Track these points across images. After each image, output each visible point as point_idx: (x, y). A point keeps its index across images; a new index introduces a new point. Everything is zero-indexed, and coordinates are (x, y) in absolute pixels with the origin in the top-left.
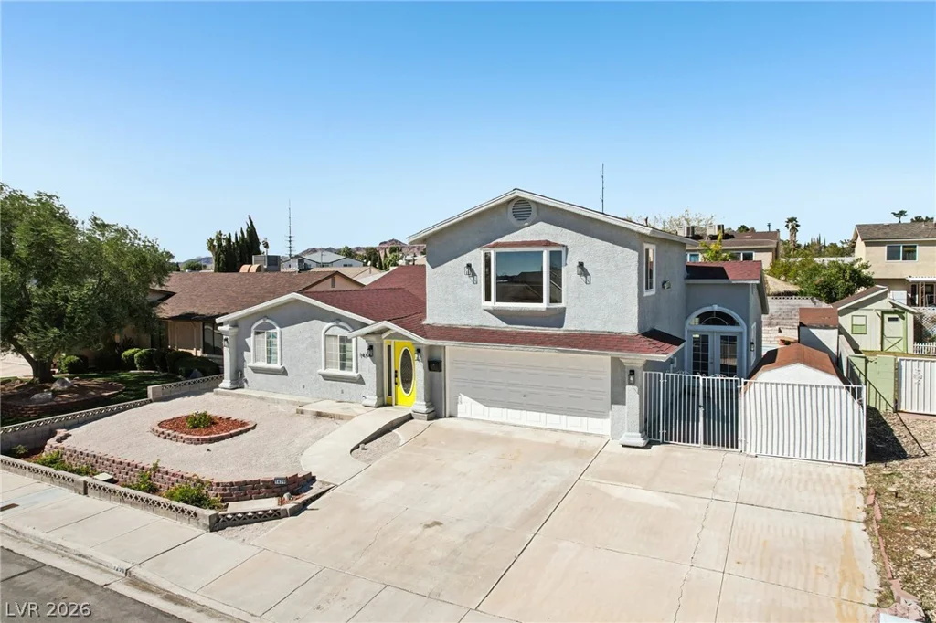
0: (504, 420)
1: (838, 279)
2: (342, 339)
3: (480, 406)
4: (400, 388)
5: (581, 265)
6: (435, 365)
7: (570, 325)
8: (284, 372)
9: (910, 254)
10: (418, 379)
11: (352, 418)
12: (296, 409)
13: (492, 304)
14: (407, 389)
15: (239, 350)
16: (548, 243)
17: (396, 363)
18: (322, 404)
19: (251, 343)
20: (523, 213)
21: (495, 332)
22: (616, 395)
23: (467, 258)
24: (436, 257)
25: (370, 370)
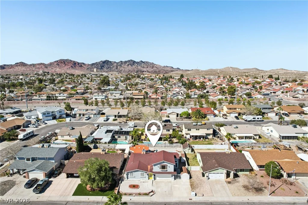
0: (161, 179)
2: (143, 173)
3: (159, 178)
5: (169, 166)
6: (155, 175)
7: (168, 171)
8: (135, 177)
9: (190, 130)
10: (153, 176)
11: (148, 182)
12: (140, 182)
13: (161, 170)
14: (151, 177)
15: (127, 175)
16: (166, 165)
17: (150, 175)
18: (142, 180)
19: (129, 174)
20: (164, 162)
21: (161, 172)
22: (172, 177)
23: (158, 166)
24: (155, 165)
25: (147, 176)
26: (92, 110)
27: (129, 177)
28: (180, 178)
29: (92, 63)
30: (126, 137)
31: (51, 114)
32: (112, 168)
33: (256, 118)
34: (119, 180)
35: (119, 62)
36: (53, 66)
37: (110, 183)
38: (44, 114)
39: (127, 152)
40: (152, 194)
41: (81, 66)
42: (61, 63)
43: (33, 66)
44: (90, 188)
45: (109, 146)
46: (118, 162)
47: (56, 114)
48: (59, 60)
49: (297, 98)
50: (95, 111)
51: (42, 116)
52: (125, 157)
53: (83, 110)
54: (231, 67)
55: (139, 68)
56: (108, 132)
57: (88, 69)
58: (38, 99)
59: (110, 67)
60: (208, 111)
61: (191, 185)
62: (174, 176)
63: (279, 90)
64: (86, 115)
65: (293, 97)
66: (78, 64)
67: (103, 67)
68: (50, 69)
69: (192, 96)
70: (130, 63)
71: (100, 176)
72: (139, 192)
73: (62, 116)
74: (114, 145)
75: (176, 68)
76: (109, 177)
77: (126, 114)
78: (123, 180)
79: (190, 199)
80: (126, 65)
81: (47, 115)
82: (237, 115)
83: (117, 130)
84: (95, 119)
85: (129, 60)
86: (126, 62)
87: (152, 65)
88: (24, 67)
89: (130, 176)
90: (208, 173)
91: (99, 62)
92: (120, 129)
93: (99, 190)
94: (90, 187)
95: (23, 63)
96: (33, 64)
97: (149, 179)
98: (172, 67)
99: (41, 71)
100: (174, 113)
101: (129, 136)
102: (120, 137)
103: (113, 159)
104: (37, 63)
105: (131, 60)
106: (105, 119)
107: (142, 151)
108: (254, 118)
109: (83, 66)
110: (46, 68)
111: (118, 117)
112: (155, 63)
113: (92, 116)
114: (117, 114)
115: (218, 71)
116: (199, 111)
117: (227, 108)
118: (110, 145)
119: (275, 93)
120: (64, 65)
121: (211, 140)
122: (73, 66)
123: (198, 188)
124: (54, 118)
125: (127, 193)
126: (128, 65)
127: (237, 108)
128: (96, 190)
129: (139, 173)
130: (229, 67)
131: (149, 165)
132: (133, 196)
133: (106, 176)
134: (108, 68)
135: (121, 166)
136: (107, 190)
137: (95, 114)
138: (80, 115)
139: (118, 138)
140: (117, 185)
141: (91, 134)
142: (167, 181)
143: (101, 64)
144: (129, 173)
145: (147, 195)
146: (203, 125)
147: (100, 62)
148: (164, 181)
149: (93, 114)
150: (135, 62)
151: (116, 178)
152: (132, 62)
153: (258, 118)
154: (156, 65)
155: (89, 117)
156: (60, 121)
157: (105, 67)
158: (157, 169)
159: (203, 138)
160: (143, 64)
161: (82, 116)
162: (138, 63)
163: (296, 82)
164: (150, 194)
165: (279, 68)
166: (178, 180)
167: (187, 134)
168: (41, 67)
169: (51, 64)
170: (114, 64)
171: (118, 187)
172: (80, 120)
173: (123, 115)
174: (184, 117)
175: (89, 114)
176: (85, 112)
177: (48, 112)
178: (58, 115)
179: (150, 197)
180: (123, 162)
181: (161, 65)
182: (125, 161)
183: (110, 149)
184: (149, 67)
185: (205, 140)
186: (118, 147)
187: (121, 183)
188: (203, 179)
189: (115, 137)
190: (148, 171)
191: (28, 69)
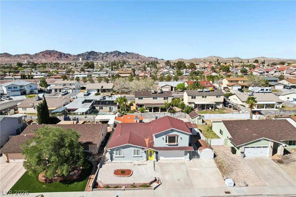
0: (168, 159)
1: (189, 109)
2: (138, 150)
3: (164, 158)
4: (150, 157)
5: (181, 138)
6: (157, 153)
7: (179, 146)
8: (124, 157)
10: (154, 155)
11: (146, 164)
12: (132, 164)
13: (167, 143)
14: (151, 157)
15: (111, 154)
16: (176, 135)
17: (149, 153)
18: (136, 162)
19: (115, 152)
20: (172, 131)
21: (168, 148)
22: (186, 154)
23: (163, 137)
24: (157, 136)
25: (144, 155)
26: (71, 84)
27: (113, 158)
28: (198, 156)
29: (78, 54)
30: (110, 108)
31: (19, 88)
32: (87, 145)
33: (265, 90)
34: (98, 162)
35: (105, 53)
36: (38, 57)
37: (81, 168)
38: (9, 88)
39: (111, 122)
40: (155, 184)
41: (67, 57)
42: (47, 54)
43: (18, 57)
44: (44, 178)
45: (87, 118)
46: (96, 135)
47: (26, 89)
48: (44, 51)
49: (295, 74)
50: (74, 86)
51: (7, 91)
52: (109, 131)
53: (60, 84)
54: (214, 56)
55: (124, 58)
56: (86, 102)
57: (73, 60)
58: (11, 79)
59: (96, 58)
60: (207, 84)
61: (220, 167)
62: (188, 154)
63: (272, 70)
64: (63, 90)
65: (290, 74)
66: (64, 54)
67: (89, 58)
68: (36, 59)
69: (183, 73)
70: (115, 54)
71: (59, 156)
72: (132, 183)
73: (33, 91)
74: (93, 116)
75: (160, 59)
76: (78, 158)
77: (111, 88)
78: (103, 163)
79: (226, 193)
80: (112, 55)
81: (13, 89)
82: (240, 87)
83: (98, 100)
84: (73, 94)
85: (115, 51)
86: (111, 53)
87: (137, 56)
88: (9, 58)
89: (116, 155)
90: (244, 147)
91: (84, 53)
92: (102, 98)
93: (60, 181)
94: (43, 176)
95: (7, 54)
96: (18, 55)
97: (147, 160)
98: (157, 58)
99: (26, 61)
100: (167, 87)
101: (114, 107)
102: (102, 109)
103: (89, 130)
104: (22, 54)
105: (117, 51)
106: (86, 94)
107: (135, 119)
108: (262, 90)
109: (69, 57)
110: (32, 58)
111: (101, 92)
112: (139, 54)
113: (70, 91)
114: (100, 88)
115: (202, 60)
116: (198, 83)
117: (228, 81)
118: (88, 116)
119: (267, 72)
120: (49, 56)
121: (222, 110)
122: (59, 57)
123: (232, 171)
124: (24, 93)
125: (111, 185)
126: (114, 56)
127: (239, 81)
128: (56, 180)
129: (131, 150)
130: (212, 56)
131: (147, 138)
132: (122, 190)
133: (72, 155)
134: (94, 59)
135: (102, 142)
136: (74, 181)
137: (74, 89)
138: (56, 90)
139: (100, 110)
140: (93, 171)
141: (64, 105)
142: (177, 161)
143: (87, 55)
144: (114, 150)
145: (148, 187)
146: (210, 92)
147: (86, 53)
148: (173, 162)
149: (71, 89)
150: (120, 53)
151: (93, 160)
152: (118, 53)
153: (267, 90)
154: (141, 56)
155: (66, 92)
156: (31, 96)
157: (91, 58)
158: (160, 142)
159: (212, 108)
160: (128, 54)
161: (58, 91)
162: (123, 54)
163: (283, 65)
164: (151, 185)
165: (260, 57)
166: (195, 160)
167: (190, 103)
168: (26, 58)
169: (36, 54)
170: (100, 55)
171: (94, 174)
172: (55, 96)
173: (108, 89)
174: (179, 91)
175: (66, 88)
176: (61, 87)
177: (15, 86)
178: (28, 90)
179: (153, 191)
180: (105, 137)
181: (146, 56)
182: (108, 136)
183: (87, 121)
184: (134, 58)
185: (214, 110)
186: (99, 118)
187: (101, 167)
188: (235, 157)
189: (95, 108)
190: (146, 147)
191: (12, 60)
